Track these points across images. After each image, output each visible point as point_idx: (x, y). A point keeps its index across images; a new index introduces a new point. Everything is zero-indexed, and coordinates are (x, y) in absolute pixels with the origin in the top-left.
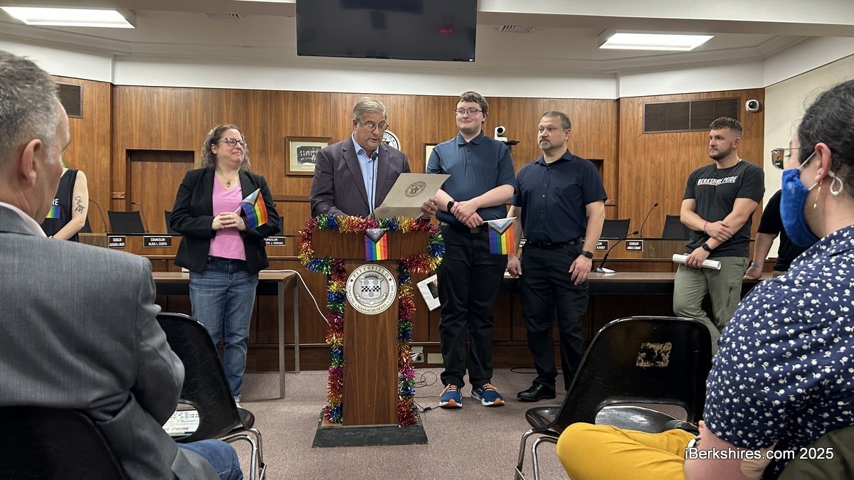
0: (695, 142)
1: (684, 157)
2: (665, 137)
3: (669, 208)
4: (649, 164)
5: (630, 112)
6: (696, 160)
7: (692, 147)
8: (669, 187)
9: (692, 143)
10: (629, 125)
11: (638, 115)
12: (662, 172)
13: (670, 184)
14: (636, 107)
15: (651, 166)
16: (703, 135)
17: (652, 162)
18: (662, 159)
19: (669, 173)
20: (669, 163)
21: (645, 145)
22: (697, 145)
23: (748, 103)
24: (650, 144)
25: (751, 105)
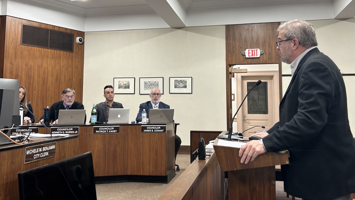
0: (51, 56)
1: (45, 65)
2: (36, 50)
3: (36, 97)
4: (24, 66)
5: (13, 27)
6: (51, 68)
7: (50, 59)
8: (36, 84)
9: (50, 56)
11: (18, 31)
12: (32, 72)
13: (36, 81)
14: (17, 25)
15: (25, 68)
16: (56, 52)
17: (26, 65)
18: (32, 64)
19: (36, 73)
20: (37, 67)
21: (22, 52)
22: (53, 58)
23: (78, 38)
24: (26, 53)
25: (80, 40)
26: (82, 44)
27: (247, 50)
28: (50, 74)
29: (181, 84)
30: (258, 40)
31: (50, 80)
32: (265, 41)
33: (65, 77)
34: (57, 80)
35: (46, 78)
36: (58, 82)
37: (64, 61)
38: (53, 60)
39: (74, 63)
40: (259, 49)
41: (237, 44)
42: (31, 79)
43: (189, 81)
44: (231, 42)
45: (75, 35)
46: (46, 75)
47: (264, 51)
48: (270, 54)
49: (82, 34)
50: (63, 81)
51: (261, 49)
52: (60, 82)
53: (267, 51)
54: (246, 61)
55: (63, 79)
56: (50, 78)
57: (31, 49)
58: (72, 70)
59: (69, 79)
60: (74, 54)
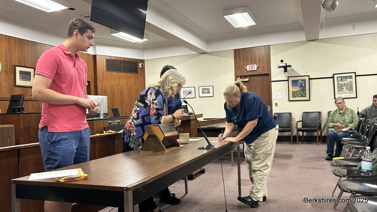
0: (125, 77)
1: (121, 83)
2: (115, 74)
3: (117, 103)
4: (109, 84)
5: (101, 61)
6: (125, 84)
7: (124, 79)
8: (117, 95)
10: (100, 67)
11: (104, 63)
12: (114, 88)
13: (117, 93)
14: (103, 60)
16: (127, 75)
17: (110, 84)
18: (113, 83)
19: (116, 89)
20: (116, 85)
21: (107, 76)
23: (140, 64)
24: (109, 76)
25: (142, 65)
26: (143, 68)
27: (248, 66)
28: (125, 89)
29: (206, 90)
30: (255, 58)
31: (125, 92)
32: (260, 59)
33: (134, 89)
34: (129, 92)
35: (122, 91)
36: (130, 93)
37: (133, 79)
38: (126, 79)
39: (139, 81)
40: (256, 65)
41: (242, 62)
42: (113, 92)
43: (211, 88)
44: (238, 61)
45: (139, 62)
46: (122, 90)
47: (260, 66)
48: (263, 68)
49: (143, 61)
50: (133, 92)
51: (257, 64)
52: (131, 93)
53: (262, 66)
54: (247, 74)
55: (133, 91)
56: (125, 91)
57: (112, 74)
58: (138, 85)
59: (137, 91)
60: (139, 75)
